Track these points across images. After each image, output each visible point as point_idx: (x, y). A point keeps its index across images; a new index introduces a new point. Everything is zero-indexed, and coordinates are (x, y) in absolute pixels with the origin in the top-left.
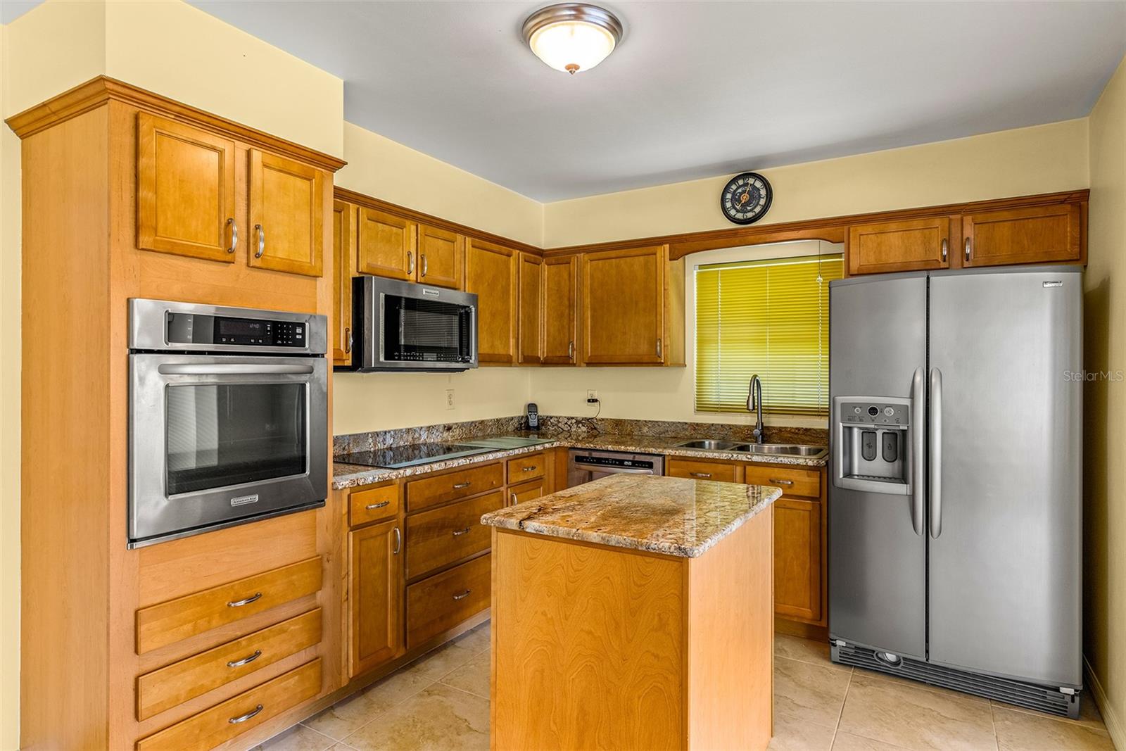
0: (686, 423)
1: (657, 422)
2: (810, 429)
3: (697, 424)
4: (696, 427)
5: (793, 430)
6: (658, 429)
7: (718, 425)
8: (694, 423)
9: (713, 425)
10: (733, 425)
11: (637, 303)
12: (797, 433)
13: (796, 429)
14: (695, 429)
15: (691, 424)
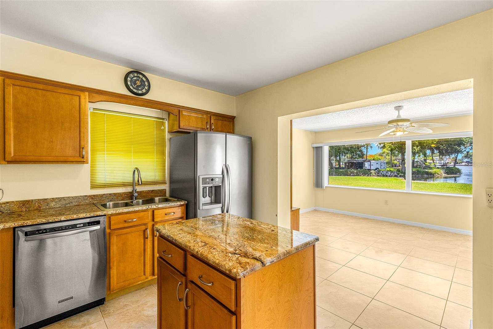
0: (86, 196)
1: (63, 198)
2: (154, 190)
3: (94, 196)
4: (93, 197)
5: (147, 192)
6: (64, 202)
7: (107, 194)
8: (92, 195)
9: (104, 194)
10: (116, 193)
11: (62, 123)
12: (148, 193)
13: (148, 191)
14: (92, 198)
15: (90, 196)
